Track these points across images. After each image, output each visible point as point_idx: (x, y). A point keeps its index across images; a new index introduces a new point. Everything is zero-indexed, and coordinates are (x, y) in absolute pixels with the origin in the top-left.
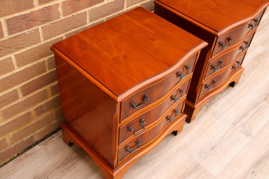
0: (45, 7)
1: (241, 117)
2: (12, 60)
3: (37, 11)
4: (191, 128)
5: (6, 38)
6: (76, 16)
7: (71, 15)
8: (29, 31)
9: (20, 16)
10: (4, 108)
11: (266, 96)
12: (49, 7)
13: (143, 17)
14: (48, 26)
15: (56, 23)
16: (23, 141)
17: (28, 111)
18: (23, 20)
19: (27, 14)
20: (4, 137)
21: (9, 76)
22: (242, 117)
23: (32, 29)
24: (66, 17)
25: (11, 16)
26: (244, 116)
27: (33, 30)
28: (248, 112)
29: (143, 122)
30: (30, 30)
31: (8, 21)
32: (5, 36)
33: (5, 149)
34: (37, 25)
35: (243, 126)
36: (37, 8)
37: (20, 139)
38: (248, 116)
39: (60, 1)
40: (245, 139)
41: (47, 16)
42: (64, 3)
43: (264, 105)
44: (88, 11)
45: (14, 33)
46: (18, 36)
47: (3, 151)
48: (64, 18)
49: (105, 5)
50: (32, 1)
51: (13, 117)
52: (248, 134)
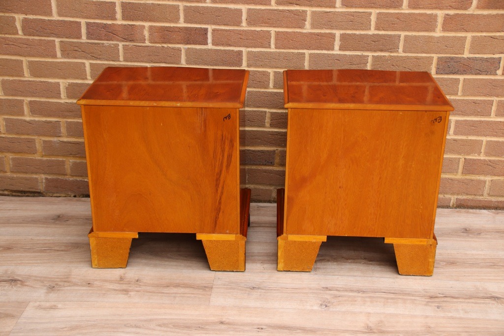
0: (129, 25)
2: (85, 67)
3: (119, 25)
5: (84, 41)
6: (167, 48)
7: (160, 45)
8: (107, 43)
9: (101, 23)
10: (70, 120)
12: (133, 25)
14: (130, 46)
18: (103, 29)
19: (108, 24)
20: (64, 159)
21: (80, 84)
24: (153, 45)
25: (92, 21)
26: (357, 291)
27: (113, 44)
30: (109, 42)
31: (88, 24)
32: (83, 38)
33: (63, 177)
34: (118, 40)
35: (336, 297)
36: (120, 22)
37: (81, 176)
38: (364, 295)
39: (147, 24)
40: (312, 306)
41: (129, 35)
42: (151, 27)
43: (415, 300)
44: (185, 49)
45: (92, 39)
46: (96, 44)
47: (60, 177)
48: (151, 45)
49: (209, 50)
50: (115, 12)
51: (77, 138)
52: (326, 305)
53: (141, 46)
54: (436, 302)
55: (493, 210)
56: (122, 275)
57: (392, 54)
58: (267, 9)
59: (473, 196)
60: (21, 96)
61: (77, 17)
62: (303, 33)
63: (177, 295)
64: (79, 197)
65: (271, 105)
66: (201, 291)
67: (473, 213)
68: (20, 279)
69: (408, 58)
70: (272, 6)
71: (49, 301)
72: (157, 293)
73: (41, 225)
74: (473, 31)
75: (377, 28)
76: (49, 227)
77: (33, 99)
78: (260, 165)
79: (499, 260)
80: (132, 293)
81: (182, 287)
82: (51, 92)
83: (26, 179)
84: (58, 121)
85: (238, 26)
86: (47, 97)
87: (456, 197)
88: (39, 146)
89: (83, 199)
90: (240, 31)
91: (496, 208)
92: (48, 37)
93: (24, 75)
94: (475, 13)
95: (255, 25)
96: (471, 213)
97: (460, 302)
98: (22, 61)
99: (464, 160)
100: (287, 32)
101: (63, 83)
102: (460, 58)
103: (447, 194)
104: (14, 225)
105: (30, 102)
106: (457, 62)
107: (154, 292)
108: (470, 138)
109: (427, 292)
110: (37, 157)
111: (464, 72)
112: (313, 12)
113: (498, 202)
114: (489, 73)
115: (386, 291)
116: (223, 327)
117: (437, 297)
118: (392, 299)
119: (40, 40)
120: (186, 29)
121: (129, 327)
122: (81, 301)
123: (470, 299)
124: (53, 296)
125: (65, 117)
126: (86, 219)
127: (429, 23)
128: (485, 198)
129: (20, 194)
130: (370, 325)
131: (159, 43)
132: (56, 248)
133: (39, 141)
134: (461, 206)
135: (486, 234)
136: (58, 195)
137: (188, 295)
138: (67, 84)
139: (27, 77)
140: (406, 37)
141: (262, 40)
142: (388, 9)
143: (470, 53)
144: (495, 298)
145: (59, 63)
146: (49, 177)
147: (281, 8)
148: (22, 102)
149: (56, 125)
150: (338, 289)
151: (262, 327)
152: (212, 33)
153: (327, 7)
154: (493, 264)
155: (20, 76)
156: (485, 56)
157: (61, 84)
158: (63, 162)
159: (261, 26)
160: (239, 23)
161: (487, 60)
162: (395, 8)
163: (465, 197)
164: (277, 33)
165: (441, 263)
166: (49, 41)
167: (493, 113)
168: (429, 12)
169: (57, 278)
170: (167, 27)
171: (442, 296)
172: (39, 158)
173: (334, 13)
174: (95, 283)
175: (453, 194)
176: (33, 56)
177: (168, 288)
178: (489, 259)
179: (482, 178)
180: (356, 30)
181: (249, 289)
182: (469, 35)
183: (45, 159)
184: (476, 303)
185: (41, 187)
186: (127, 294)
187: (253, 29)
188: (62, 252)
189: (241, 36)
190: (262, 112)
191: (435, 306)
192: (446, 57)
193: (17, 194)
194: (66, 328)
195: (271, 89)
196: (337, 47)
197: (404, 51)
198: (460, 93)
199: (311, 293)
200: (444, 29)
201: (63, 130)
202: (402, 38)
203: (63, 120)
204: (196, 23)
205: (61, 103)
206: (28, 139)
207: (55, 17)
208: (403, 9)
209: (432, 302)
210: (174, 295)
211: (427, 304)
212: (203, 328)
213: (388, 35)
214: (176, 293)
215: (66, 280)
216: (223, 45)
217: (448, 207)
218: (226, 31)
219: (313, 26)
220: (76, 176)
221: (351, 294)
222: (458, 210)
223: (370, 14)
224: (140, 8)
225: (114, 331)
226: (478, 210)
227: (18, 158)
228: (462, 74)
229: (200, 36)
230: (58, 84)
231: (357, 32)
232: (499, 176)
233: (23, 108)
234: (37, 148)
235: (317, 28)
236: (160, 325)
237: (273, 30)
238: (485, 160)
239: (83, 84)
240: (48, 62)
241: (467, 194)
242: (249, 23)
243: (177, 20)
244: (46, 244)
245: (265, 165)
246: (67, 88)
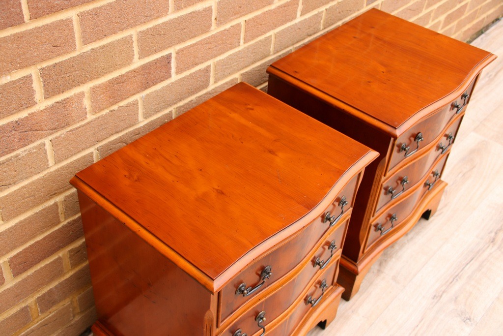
0: (58, 103)
1: (450, 281)
3: (42, 111)
4: (353, 312)
6: (118, 111)
7: (107, 111)
8: (25, 151)
9: (8, 124)
11: (493, 235)
12: (64, 100)
13: (249, 105)
14: (63, 136)
15: (80, 129)
18: (14, 132)
19: (22, 120)
22: (451, 283)
23: (32, 145)
24: (98, 115)
26: (454, 279)
27: (34, 148)
28: (462, 271)
29: (262, 318)
30: (27, 148)
34: (41, 137)
36: (41, 105)
38: (463, 280)
39: (87, 88)
40: (462, 329)
41: (61, 118)
42: (93, 90)
44: (141, 98)
48: (95, 117)
49: (172, 84)
50: (32, 93)
52: (466, 318)
53: (79, 127)
90: (209, 38)
95: (224, 23)
131: (106, 108)
141: (231, 39)
150: (442, 289)
152: (176, 58)
159: (232, 20)
160: (207, 29)
164: (248, 22)
170: (117, 77)
187: (223, 28)
189: (210, 46)
199: (437, 314)
216: (188, 68)
218: (193, 45)
224: (73, 66)
237: (244, 20)
242: (219, 22)
243: (129, 59)
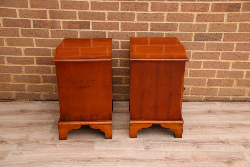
0: (53, 21)
2: (33, 40)
3: (48, 21)
6: (71, 31)
8: (43, 29)
9: (40, 20)
10: (26, 65)
12: (55, 21)
14: (54, 30)
16: (34, 94)
17: (38, 75)
18: (41, 23)
19: (43, 21)
20: (24, 84)
21: (31, 48)
24: (65, 30)
25: (36, 19)
27: (46, 30)
31: (34, 21)
32: (31, 27)
33: (24, 92)
34: (48, 28)
35: (152, 144)
36: (49, 19)
37: (32, 91)
38: (164, 143)
39: (61, 20)
40: (141, 149)
41: (53, 25)
42: (63, 22)
43: (187, 144)
44: (79, 31)
45: (36, 28)
46: (38, 30)
47: (23, 92)
48: (63, 30)
49: (91, 31)
50: (46, 15)
51: (30, 74)
52: (147, 148)
53: (59, 31)
54: (197, 145)
55: (221, 102)
56: (53, 137)
57: (174, 32)
58: (117, 13)
59: (212, 96)
60: (3, 55)
61: (29, 18)
62: (133, 23)
63: (78, 146)
64: (32, 101)
65: (119, 56)
66: (90, 143)
67: (213, 103)
68: (5, 140)
69: (181, 34)
70: (119, 11)
71: (19, 151)
72: (69, 145)
73: (14, 115)
74: (210, 22)
75: (167, 20)
76: (18, 116)
77: (9, 56)
78: (116, 84)
79: (224, 124)
80: (58, 146)
81: (81, 142)
82: (17, 52)
83: (7, 93)
84: (21, 66)
85: (103, 20)
86: (16, 55)
87: (205, 96)
88: (12, 78)
89: (34, 102)
90: (105, 22)
91: (222, 101)
92: (15, 27)
93: (4, 45)
94: (210, 13)
95: (111, 20)
96: (211, 103)
97: (207, 144)
98: (3, 39)
99: (208, 79)
100: (126, 23)
101: (23, 48)
102: (205, 34)
103: (201, 95)
104: (1, 115)
105: (8, 57)
106: (203, 35)
107: (68, 145)
108: (210, 69)
109: (193, 140)
110: (11, 83)
111: (207, 40)
112: (138, 14)
113: (223, 98)
114: (218, 40)
115: (174, 141)
116: (100, 160)
117: (197, 143)
118: (177, 144)
119: (12, 29)
120: (80, 22)
121: (57, 161)
122: (34, 150)
123: (211, 143)
124: (20, 148)
125: (24, 64)
126: (35, 111)
127: (190, 18)
128: (218, 96)
129: (3, 100)
130: (168, 156)
131: (67, 29)
132: (21, 126)
133: (12, 75)
134: (207, 100)
135: (218, 113)
136: (22, 100)
137: (84, 146)
138: (25, 49)
139: (6, 46)
140: (180, 24)
141: (115, 26)
142: (172, 12)
143: (209, 31)
144: (223, 142)
145: (20, 39)
146: (17, 92)
147: (123, 12)
148: (3, 57)
149: (20, 68)
150: (153, 140)
151: (118, 159)
152: (92, 24)
153: (144, 11)
154: (222, 127)
155: (2, 46)
156: (216, 33)
157: (22, 49)
158: (24, 85)
159: (114, 20)
160: (104, 19)
161: (216, 34)
162: (175, 11)
163: (209, 96)
164: (122, 23)
165: (199, 127)
166: (16, 29)
167: (220, 58)
168: (190, 13)
169: (22, 140)
170: (71, 21)
171: (199, 142)
172: (13, 83)
173: (148, 14)
174: (40, 141)
175: (203, 95)
176: (8, 36)
177: (75, 143)
178: (220, 124)
179: (216, 87)
180: (158, 21)
181: (112, 142)
182: (208, 23)
183: (15, 84)
184: (214, 145)
185: (14, 97)
186: (55, 146)
187: (111, 21)
188: (24, 127)
189: (105, 25)
190: (116, 59)
191: (196, 147)
192: (198, 33)
193: (2, 100)
194: (27, 163)
195: (120, 49)
196: (149, 29)
197: (180, 31)
198: (205, 49)
199: (140, 143)
200: (197, 21)
201: (23, 70)
202: (179, 25)
203: (23, 66)
204: (84, 19)
205: (22, 58)
206: (7, 74)
207: (18, 18)
208: (178, 12)
209: (195, 145)
210: (77, 146)
211: (193, 146)
212: (91, 161)
213: (172, 23)
214: (78, 145)
215: (27, 140)
216: (97, 29)
217: (201, 101)
218: (98, 23)
219: (138, 20)
220: (30, 91)
221: (158, 143)
222: (206, 102)
223: (164, 14)
224: (58, 13)
225: (49, 164)
226: (214, 102)
227: (2, 84)
228: (206, 41)
229: (87, 25)
230: (21, 49)
231: (158, 22)
232: (223, 86)
233: (4, 60)
234: (11, 79)
235: (140, 21)
236: (71, 160)
237: (120, 22)
238: (217, 80)
239: (32, 48)
240: (15, 38)
241: (210, 95)
242: (109, 19)
243: (75, 18)
244: (16, 124)
245: (118, 84)
246: (25, 51)
